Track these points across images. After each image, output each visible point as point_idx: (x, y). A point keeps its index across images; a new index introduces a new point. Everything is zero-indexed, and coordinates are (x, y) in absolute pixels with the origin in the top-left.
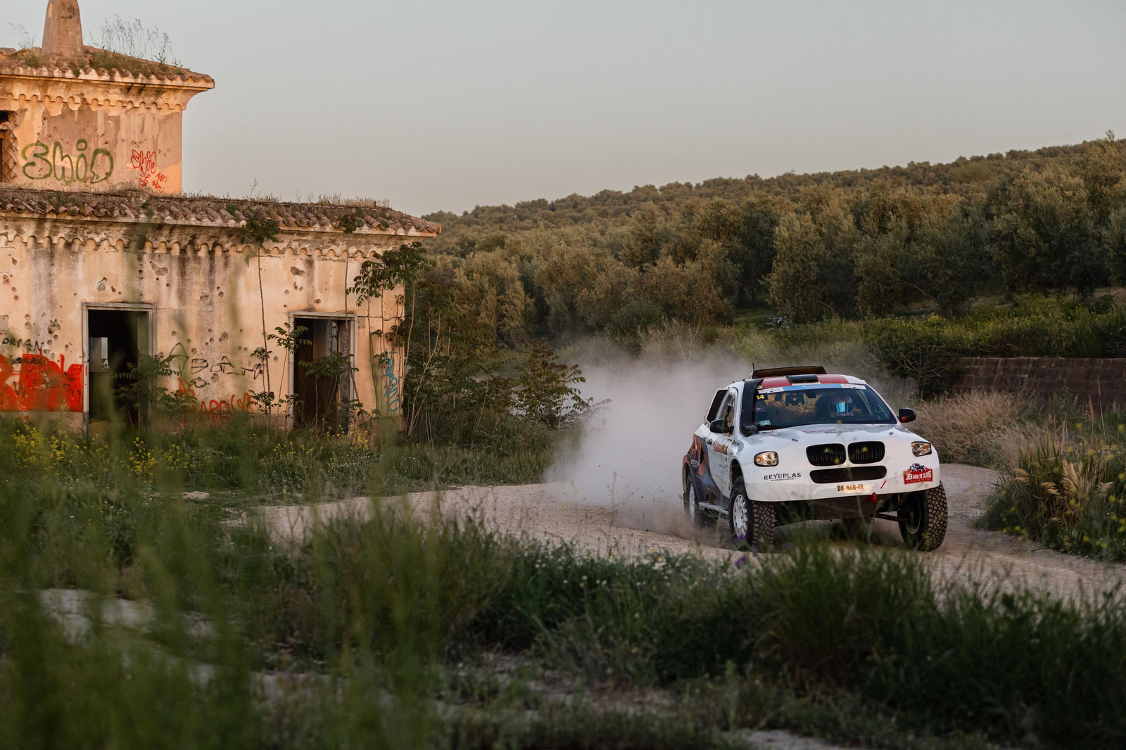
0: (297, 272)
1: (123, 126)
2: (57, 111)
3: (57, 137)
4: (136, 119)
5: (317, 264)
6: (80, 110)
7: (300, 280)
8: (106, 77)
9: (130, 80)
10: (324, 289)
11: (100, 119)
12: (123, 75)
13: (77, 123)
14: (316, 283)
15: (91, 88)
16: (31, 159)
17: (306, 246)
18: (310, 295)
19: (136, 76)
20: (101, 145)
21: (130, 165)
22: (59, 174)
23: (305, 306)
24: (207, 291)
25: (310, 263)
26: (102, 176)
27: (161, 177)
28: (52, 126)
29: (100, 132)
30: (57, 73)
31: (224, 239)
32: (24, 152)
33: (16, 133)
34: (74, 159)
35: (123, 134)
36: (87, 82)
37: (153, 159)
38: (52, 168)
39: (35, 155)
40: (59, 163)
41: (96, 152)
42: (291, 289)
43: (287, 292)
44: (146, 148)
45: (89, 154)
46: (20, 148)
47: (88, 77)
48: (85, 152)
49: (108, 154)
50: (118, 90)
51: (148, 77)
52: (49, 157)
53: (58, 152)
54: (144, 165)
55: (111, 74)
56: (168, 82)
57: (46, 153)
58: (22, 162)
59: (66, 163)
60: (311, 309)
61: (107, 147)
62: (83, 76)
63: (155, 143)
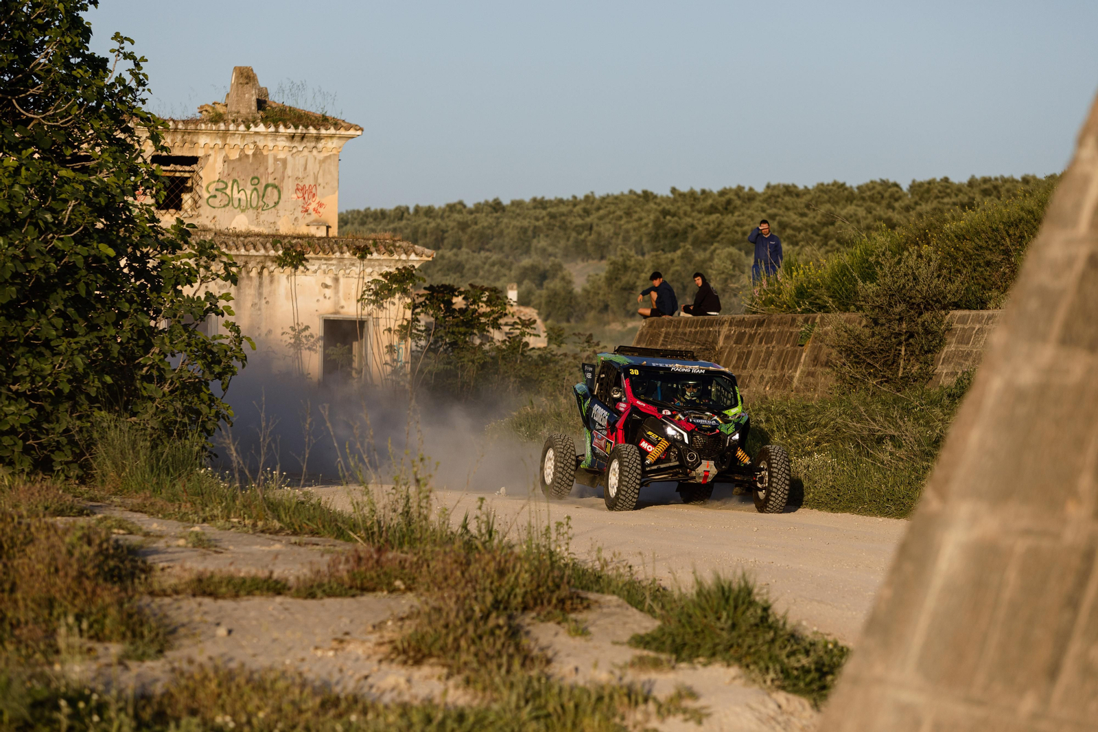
0: (326, 286)
1: (289, 166)
2: (235, 155)
3: (235, 175)
4: (300, 160)
5: (342, 280)
6: (254, 154)
7: (328, 292)
8: (272, 129)
9: (292, 130)
10: (347, 298)
11: (271, 161)
12: (286, 127)
13: (251, 164)
14: (341, 294)
15: (262, 138)
16: (213, 192)
17: (333, 268)
18: (337, 303)
19: (296, 127)
20: (270, 181)
21: (295, 196)
22: (236, 204)
23: (332, 310)
24: (256, 301)
25: (336, 280)
26: (271, 204)
27: (321, 205)
28: (231, 167)
29: (270, 170)
30: (232, 127)
31: (269, 264)
32: (207, 187)
33: (201, 174)
34: (249, 192)
35: (289, 172)
36: (257, 133)
37: (314, 191)
38: (231, 200)
39: (217, 190)
40: (236, 195)
41: (267, 186)
42: (321, 298)
43: (318, 301)
44: (308, 182)
45: (261, 188)
46: (204, 184)
47: (257, 129)
48: (258, 187)
49: (276, 187)
50: (284, 138)
51: (306, 127)
52: (228, 191)
53: (235, 187)
54: (306, 196)
55: (277, 127)
56: (323, 131)
57: (226, 188)
58: (206, 195)
59: (242, 195)
60: (336, 313)
61: (276, 183)
62: (253, 129)
63: (316, 178)
